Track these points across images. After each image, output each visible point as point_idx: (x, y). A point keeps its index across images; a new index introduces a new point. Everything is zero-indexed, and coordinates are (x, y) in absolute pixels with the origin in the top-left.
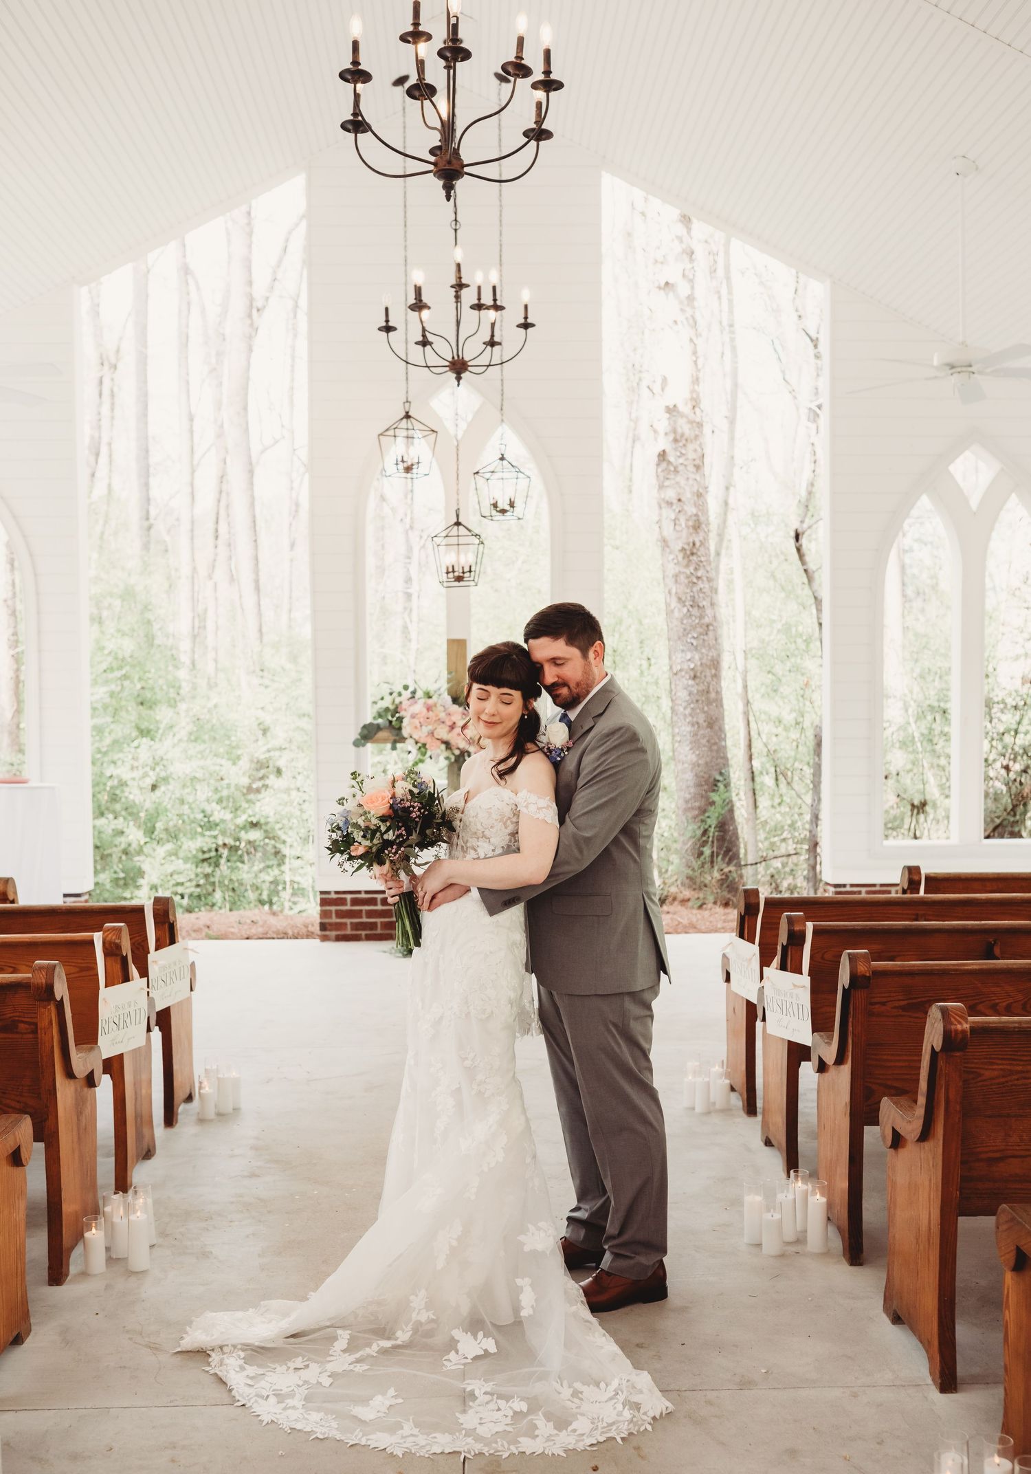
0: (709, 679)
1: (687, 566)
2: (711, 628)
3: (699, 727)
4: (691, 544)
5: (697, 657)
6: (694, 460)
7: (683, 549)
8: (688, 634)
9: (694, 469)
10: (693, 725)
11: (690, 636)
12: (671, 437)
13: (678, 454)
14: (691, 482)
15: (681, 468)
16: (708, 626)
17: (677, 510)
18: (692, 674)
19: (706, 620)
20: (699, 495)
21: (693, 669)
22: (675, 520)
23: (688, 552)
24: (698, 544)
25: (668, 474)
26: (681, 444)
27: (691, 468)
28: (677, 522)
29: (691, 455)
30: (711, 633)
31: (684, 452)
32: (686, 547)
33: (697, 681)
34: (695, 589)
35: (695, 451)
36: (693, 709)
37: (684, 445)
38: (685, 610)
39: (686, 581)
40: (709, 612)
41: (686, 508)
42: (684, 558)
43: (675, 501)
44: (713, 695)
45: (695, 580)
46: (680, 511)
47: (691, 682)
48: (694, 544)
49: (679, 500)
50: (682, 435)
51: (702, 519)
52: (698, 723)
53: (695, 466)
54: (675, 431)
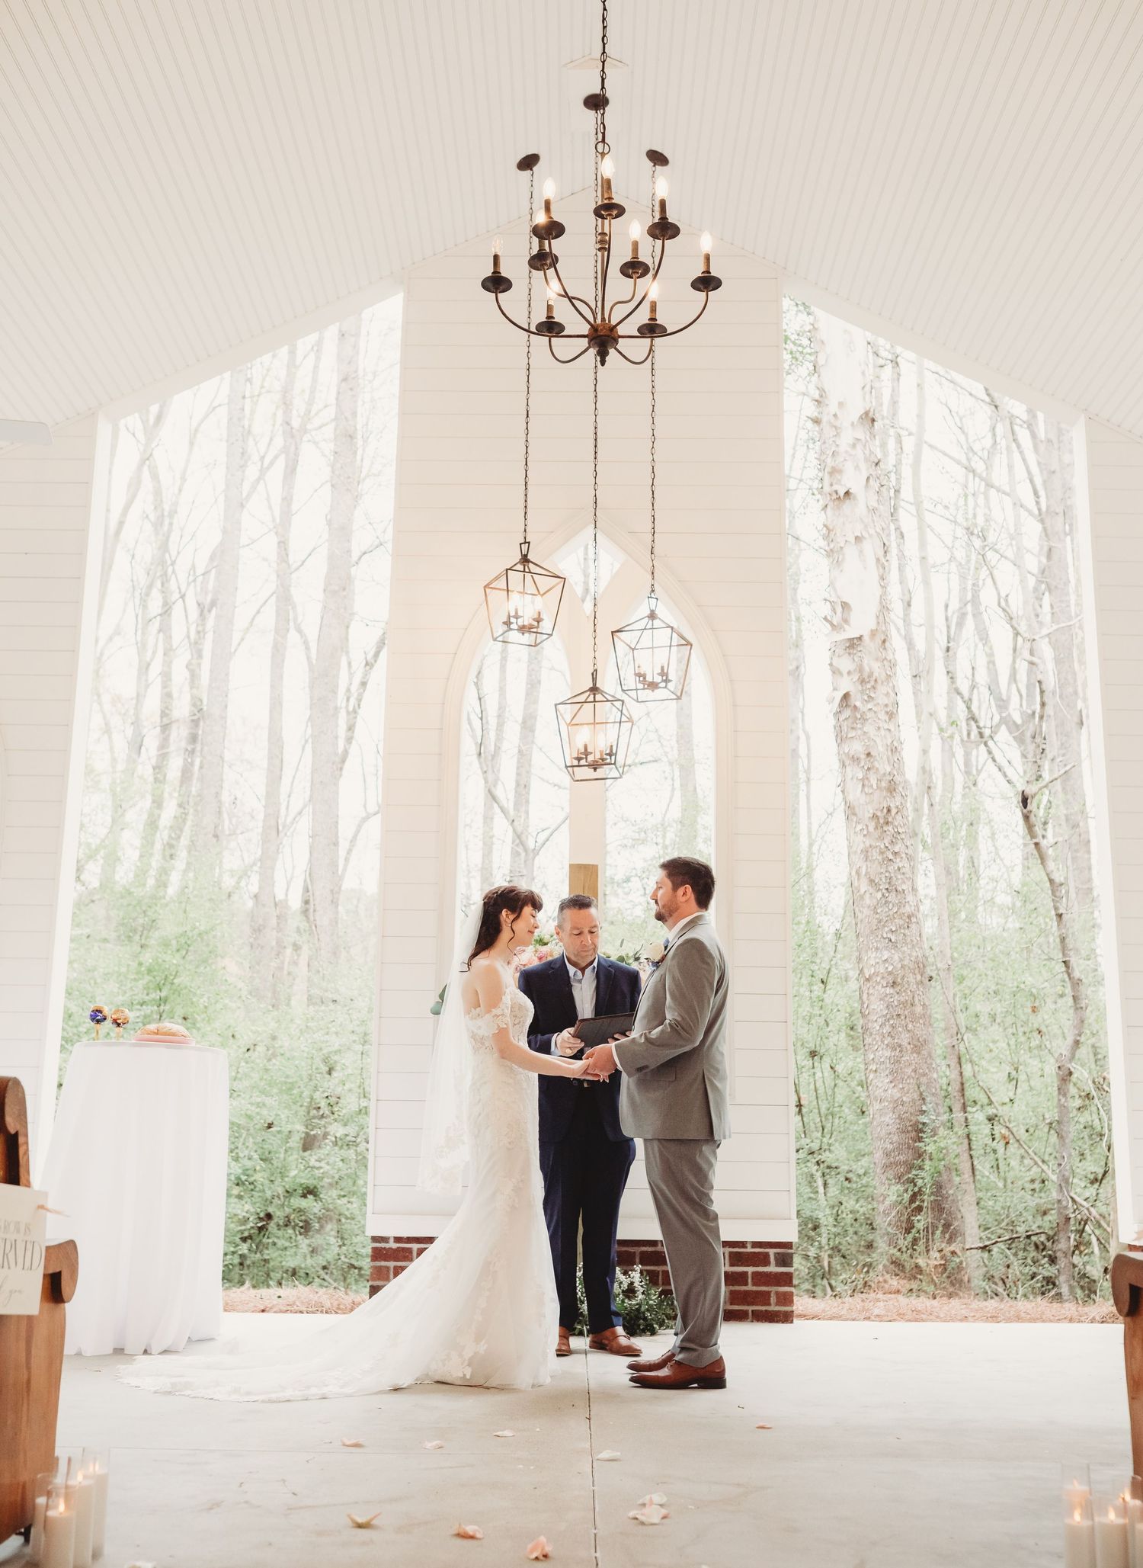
0: (913, 987)
1: (880, 838)
2: (914, 920)
3: (901, 1051)
4: (885, 811)
5: (896, 957)
6: (886, 706)
7: (875, 817)
8: (884, 926)
9: (885, 717)
10: (894, 1049)
11: (886, 929)
12: (856, 677)
13: (866, 698)
14: (883, 732)
15: (869, 715)
16: (909, 917)
17: (866, 768)
18: (890, 979)
19: (908, 909)
20: (894, 750)
21: (890, 973)
22: (862, 779)
23: (882, 821)
24: (894, 811)
25: (855, 722)
26: (869, 686)
27: (883, 716)
28: (866, 782)
29: (882, 700)
30: (913, 926)
31: (873, 695)
32: (879, 814)
33: (897, 989)
34: (890, 869)
35: (887, 694)
36: (893, 1027)
37: (874, 687)
38: (879, 895)
39: (880, 858)
40: (910, 898)
41: (876, 764)
42: (876, 828)
43: (863, 756)
44: (919, 1009)
45: (891, 857)
46: (869, 769)
47: (889, 990)
48: (889, 811)
49: (869, 754)
50: (871, 675)
51: (898, 779)
52: (900, 1046)
53: (887, 713)
54: (861, 669)
